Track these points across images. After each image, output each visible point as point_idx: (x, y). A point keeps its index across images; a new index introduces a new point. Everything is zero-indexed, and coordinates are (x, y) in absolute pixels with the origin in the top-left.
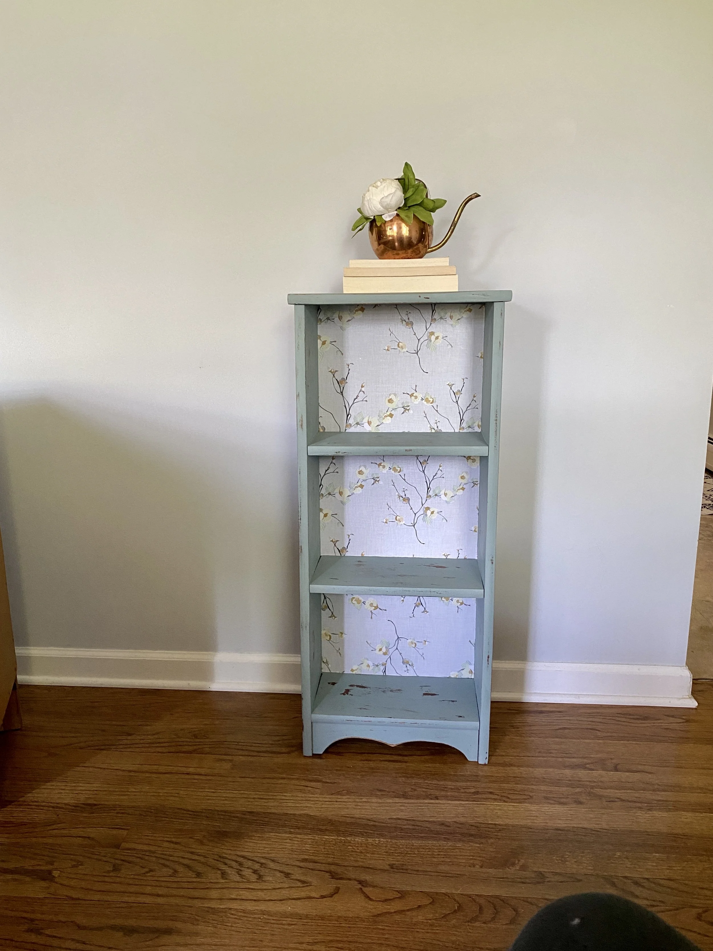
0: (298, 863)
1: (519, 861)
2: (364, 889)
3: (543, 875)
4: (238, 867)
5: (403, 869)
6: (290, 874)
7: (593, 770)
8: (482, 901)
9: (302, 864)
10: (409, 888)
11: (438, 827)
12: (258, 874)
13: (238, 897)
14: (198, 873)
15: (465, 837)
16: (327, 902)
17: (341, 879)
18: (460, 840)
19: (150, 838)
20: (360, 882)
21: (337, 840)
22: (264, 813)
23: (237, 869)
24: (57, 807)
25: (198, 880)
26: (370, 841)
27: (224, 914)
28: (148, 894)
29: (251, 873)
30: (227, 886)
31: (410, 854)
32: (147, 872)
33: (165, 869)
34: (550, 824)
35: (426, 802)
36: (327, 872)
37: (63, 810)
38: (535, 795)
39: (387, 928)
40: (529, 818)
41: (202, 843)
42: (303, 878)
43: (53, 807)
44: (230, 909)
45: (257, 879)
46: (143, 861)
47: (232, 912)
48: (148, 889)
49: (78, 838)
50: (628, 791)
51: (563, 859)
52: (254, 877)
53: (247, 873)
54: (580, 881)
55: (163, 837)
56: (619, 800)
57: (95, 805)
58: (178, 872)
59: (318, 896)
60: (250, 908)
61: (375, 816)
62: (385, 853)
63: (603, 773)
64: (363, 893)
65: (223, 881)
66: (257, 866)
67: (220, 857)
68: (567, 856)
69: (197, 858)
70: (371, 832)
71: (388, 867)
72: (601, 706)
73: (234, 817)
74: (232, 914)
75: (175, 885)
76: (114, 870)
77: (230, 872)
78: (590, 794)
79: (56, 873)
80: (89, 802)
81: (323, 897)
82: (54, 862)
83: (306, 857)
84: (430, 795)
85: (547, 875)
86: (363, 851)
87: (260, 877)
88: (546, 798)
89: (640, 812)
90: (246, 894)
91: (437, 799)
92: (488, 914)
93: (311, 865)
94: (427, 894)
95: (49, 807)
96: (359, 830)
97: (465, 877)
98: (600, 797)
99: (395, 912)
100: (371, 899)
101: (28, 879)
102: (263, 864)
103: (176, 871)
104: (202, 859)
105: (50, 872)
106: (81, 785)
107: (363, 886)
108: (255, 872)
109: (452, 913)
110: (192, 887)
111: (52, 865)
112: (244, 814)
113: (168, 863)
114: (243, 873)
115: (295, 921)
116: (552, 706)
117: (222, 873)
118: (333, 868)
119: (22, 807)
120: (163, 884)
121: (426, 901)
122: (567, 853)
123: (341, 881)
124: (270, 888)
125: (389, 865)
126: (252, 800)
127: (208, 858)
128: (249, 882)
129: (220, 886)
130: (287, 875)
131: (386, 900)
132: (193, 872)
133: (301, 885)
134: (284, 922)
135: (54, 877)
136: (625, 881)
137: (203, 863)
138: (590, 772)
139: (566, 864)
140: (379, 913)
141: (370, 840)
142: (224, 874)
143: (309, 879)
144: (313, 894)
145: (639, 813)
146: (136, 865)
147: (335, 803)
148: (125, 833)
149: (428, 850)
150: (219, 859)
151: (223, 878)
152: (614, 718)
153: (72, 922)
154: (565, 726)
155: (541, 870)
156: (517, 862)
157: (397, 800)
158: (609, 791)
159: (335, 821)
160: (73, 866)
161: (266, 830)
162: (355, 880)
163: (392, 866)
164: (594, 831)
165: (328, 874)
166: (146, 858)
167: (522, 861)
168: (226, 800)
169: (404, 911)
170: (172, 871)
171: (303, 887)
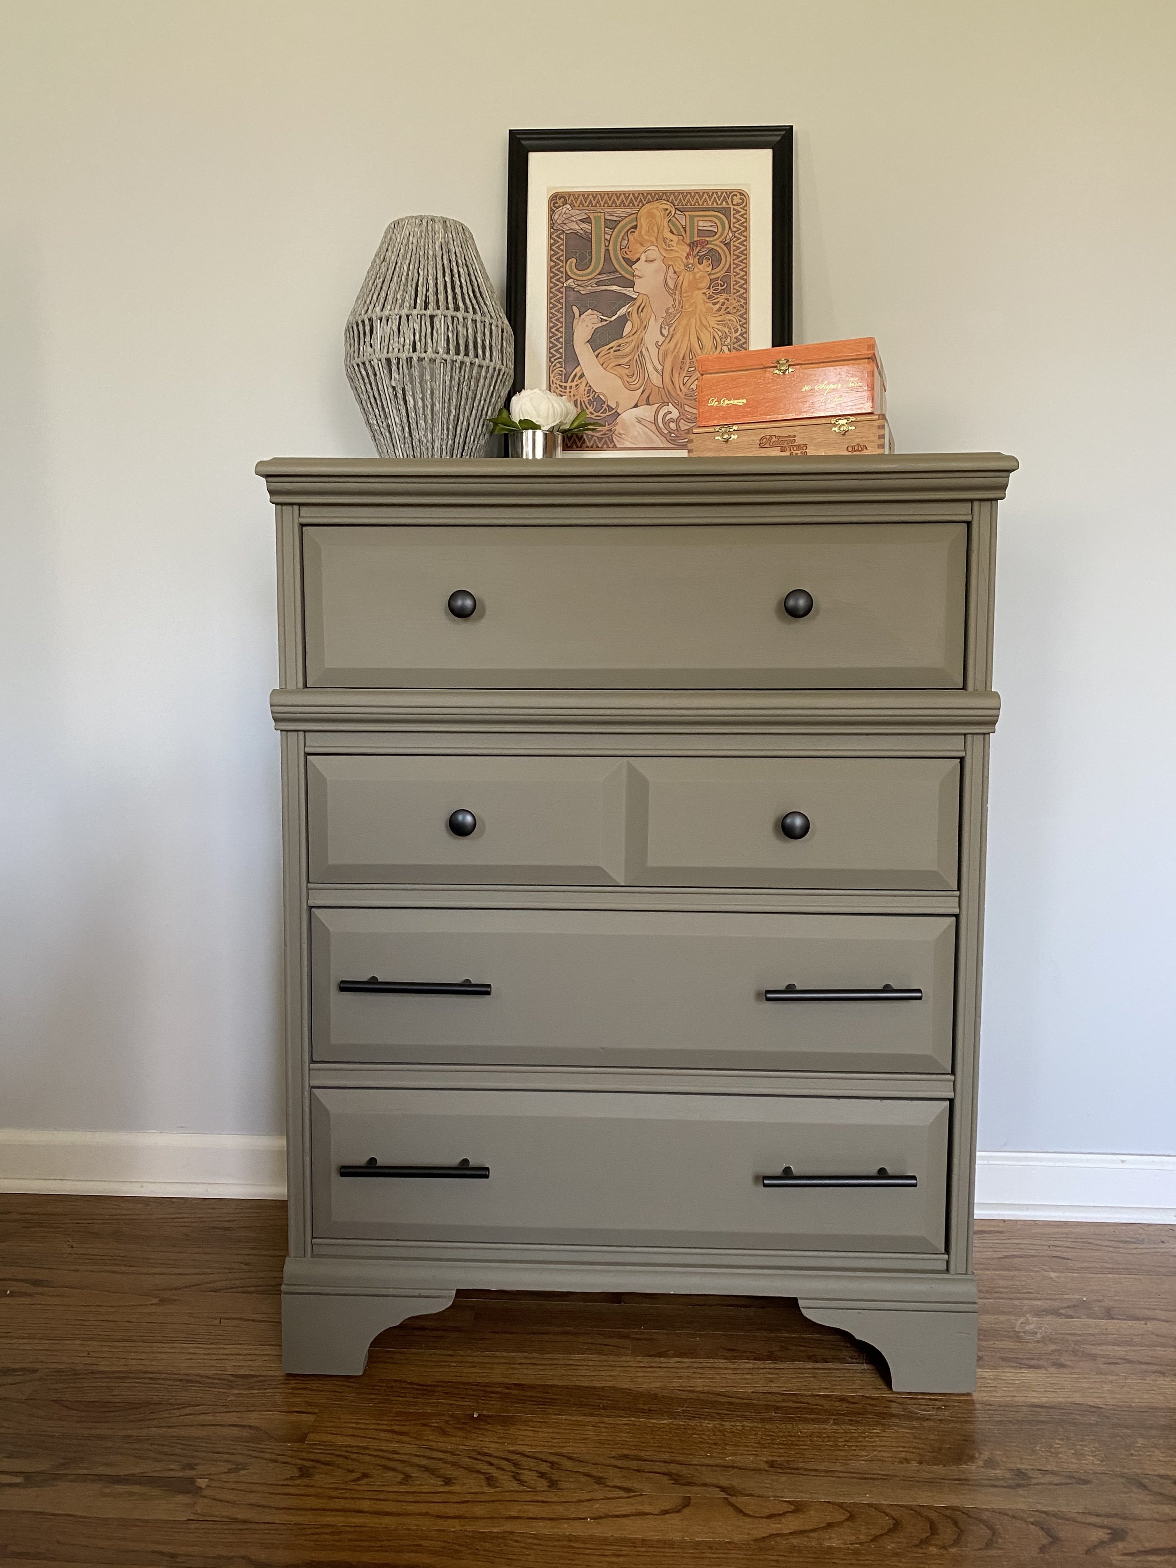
0: (613, 1462)
1: (980, 1453)
2: (733, 1500)
3: (1025, 1475)
4: (513, 1469)
5: (790, 1468)
6: (602, 1478)
7: (1073, 1318)
8: (933, 1515)
9: (619, 1463)
10: (807, 1498)
11: (838, 1404)
12: (549, 1478)
13: (522, 1515)
14: (447, 1478)
15: (884, 1418)
16: (674, 1520)
17: (689, 1484)
18: (878, 1424)
19: (354, 1425)
20: (723, 1489)
21: (672, 1426)
22: (541, 1386)
23: (513, 1472)
24: (187, 1381)
25: (447, 1489)
26: (728, 1427)
27: (501, 1541)
28: (366, 1512)
29: (535, 1478)
30: (500, 1498)
31: (797, 1445)
32: (359, 1479)
33: (390, 1474)
34: (1019, 1399)
35: (809, 1367)
36: (665, 1474)
37: (198, 1385)
38: (986, 1356)
39: (782, 1558)
40: (983, 1389)
41: (444, 1433)
42: (626, 1484)
43: (181, 1380)
44: (512, 1533)
45: (549, 1486)
46: (350, 1462)
47: (516, 1538)
48: (366, 1505)
49: (232, 1428)
50: (1136, 1348)
51: (1053, 1450)
52: (542, 1484)
53: (529, 1476)
54: (1086, 1482)
55: (378, 1424)
56: (1124, 1361)
57: (253, 1376)
58: (412, 1477)
59: (656, 1512)
60: (545, 1532)
61: (728, 1389)
62: (756, 1445)
63: (1090, 1321)
64: (731, 1504)
65: (492, 1490)
66: (544, 1467)
67: (479, 1453)
68: (1059, 1446)
69: (441, 1457)
70: (727, 1412)
71: (766, 1467)
72: (1066, 1223)
73: (493, 1393)
74: (517, 1541)
75: (410, 1498)
76: (301, 1476)
77: (500, 1477)
78: (1075, 1353)
79: (202, 1483)
80: (241, 1372)
81: (665, 1512)
82: (197, 1464)
83: (626, 1452)
84: (814, 1355)
85: (1030, 1473)
86: (719, 1442)
87: (553, 1484)
88: (1003, 1359)
89: (1162, 1378)
90: (533, 1510)
91: (827, 1362)
92: (947, 1533)
93: (634, 1464)
94: (841, 1505)
95: (174, 1380)
96: (707, 1410)
97: (898, 1479)
98: (1094, 1357)
99: (791, 1534)
100: (746, 1515)
101: (156, 1492)
102: (557, 1463)
103: (407, 1478)
104: (450, 1458)
105: (192, 1480)
106: (222, 1346)
107: (729, 1494)
108: (542, 1475)
109: (886, 1534)
110: (440, 1500)
111: (194, 1469)
112: (508, 1388)
113: (391, 1464)
114: (523, 1478)
115: (625, 1550)
116: (987, 1223)
117: (487, 1478)
118: (674, 1468)
119: (128, 1381)
120: (391, 1496)
121: (840, 1516)
122: (1058, 1441)
123: (691, 1488)
124: (574, 1500)
125: (766, 1462)
126: (518, 1366)
127: (459, 1455)
128: (534, 1491)
129: (487, 1498)
130: (599, 1481)
131: (770, 1516)
132: (439, 1477)
133: (625, 1495)
134: (607, 1552)
135: (200, 1488)
136: (1161, 1481)
137: (454, 1464)
138: (1067, 1320)
139: (1060, 1458)
140: (764, 1535)
141: (727, 1425)
142: (490, 1480)
143: (635, 1485)
144: (647, 1509)
145: (1161, 1381)
146: (338, 1467)
147: (657, 1370)
148: (312, 1418)
149: (827, 1440)
150: (479, 1457)
151: (489, 1485)
152: (1090, 1241)
153: (243, 1557)
154: (1014, 1253)
155: (1019, 1466)
156: (977, 1455)
157: (760, 1364)
158: (1104, 1347)
159: (663, 1397)
160: (230, 1471)
161: (551, 1411)
162: (713, 1485)
163: (772, 1464)
164: (1094, 1407)
165: (666, 1478)
166: (354, 1456)
167: (986, 1455)
168: (474, 1367)
169: (806, 1531)
170: (400, 1477)
171: (628, 1498)
